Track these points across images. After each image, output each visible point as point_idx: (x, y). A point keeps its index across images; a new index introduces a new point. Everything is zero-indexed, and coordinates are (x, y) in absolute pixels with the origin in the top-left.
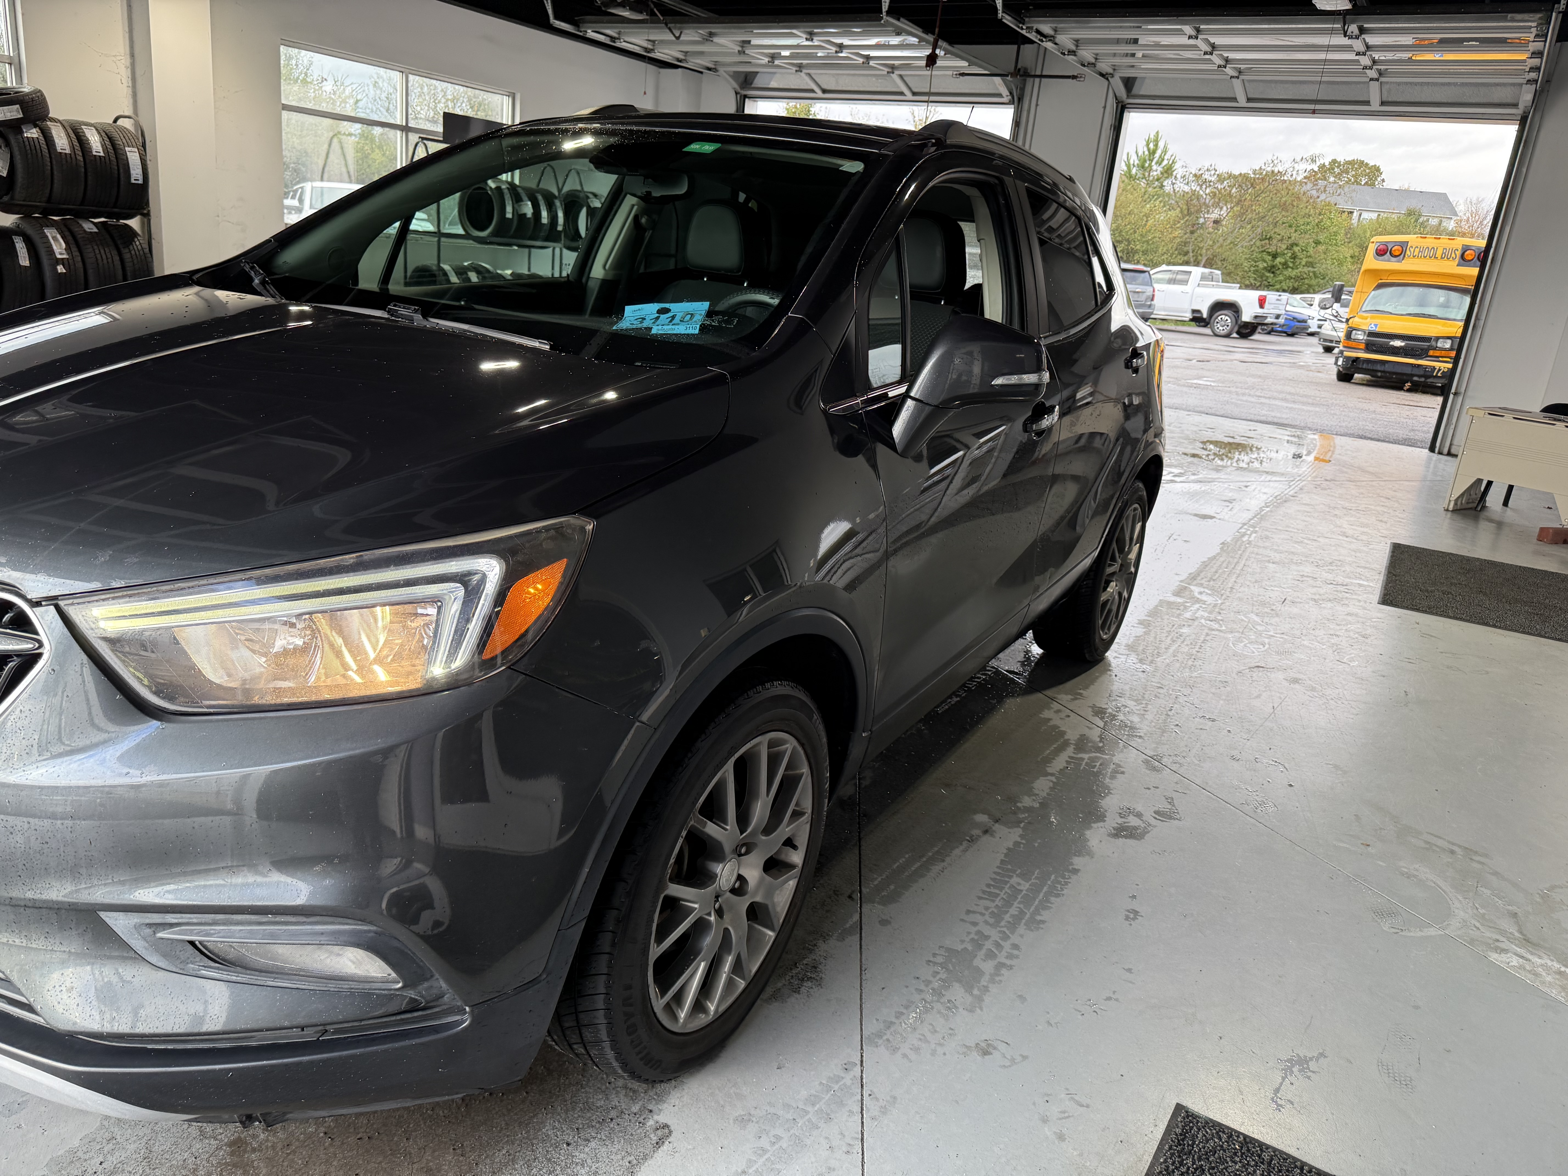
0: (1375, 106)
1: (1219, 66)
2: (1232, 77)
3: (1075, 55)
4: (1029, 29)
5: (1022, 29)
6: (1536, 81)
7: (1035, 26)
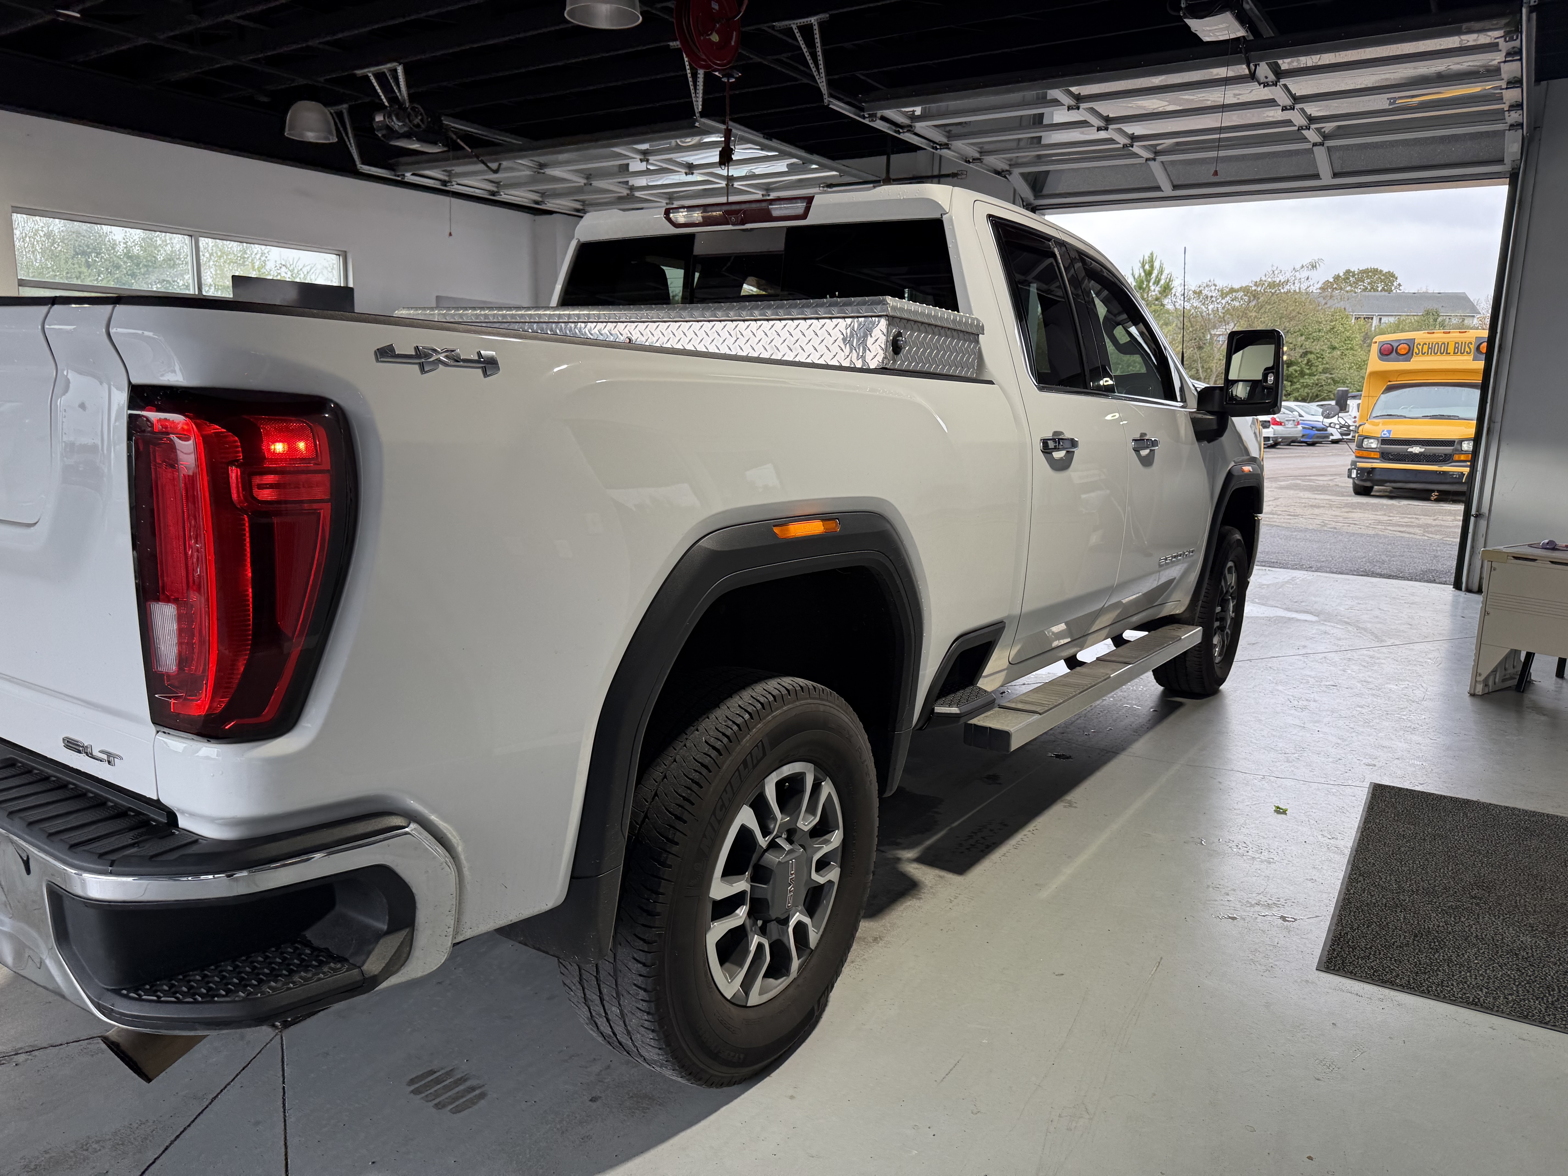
0: (1326, 178)
1: (1125, 146)
2: (1147, 160)
3: (949, 149)
4: (872, 117)
5: (864, 118)
6: (1522, 124)
7: (879, 113)
